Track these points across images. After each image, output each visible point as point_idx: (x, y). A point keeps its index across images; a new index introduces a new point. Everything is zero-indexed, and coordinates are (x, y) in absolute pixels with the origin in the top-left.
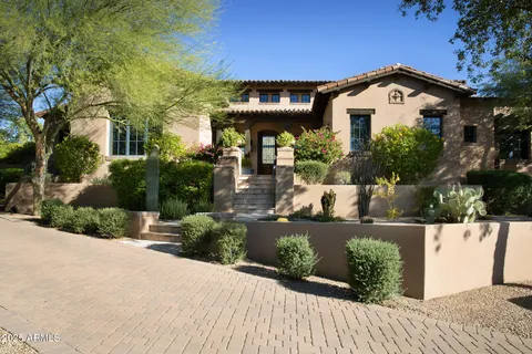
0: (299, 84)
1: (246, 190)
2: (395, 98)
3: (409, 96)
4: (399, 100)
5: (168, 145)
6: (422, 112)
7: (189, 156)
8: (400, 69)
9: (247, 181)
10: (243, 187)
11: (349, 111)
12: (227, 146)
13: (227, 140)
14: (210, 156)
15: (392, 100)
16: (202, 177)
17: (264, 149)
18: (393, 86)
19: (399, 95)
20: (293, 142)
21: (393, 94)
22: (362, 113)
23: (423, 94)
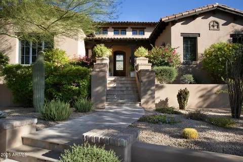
0: (138, 24)
1: (115, 87)
2: (213, 26)
3: (223, 25)
4: (216, 27)
5: (56, 56)
6: (232, 36)
7: (71, 64)
8: (218, 7)
9: (114, 81)
10: (112, 85)
11: (182, 34)
12: (99, 57)
13: (99, 52)
14: (86, 64)
15: (212, 28)
16: (82, 78)
17: (117, 63)
18: (212, 18)
19: (215, 24)
20: (147, 54)
21: (212, 24)
22: (191, 36)
23: (232, 24)
